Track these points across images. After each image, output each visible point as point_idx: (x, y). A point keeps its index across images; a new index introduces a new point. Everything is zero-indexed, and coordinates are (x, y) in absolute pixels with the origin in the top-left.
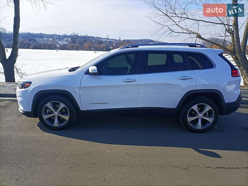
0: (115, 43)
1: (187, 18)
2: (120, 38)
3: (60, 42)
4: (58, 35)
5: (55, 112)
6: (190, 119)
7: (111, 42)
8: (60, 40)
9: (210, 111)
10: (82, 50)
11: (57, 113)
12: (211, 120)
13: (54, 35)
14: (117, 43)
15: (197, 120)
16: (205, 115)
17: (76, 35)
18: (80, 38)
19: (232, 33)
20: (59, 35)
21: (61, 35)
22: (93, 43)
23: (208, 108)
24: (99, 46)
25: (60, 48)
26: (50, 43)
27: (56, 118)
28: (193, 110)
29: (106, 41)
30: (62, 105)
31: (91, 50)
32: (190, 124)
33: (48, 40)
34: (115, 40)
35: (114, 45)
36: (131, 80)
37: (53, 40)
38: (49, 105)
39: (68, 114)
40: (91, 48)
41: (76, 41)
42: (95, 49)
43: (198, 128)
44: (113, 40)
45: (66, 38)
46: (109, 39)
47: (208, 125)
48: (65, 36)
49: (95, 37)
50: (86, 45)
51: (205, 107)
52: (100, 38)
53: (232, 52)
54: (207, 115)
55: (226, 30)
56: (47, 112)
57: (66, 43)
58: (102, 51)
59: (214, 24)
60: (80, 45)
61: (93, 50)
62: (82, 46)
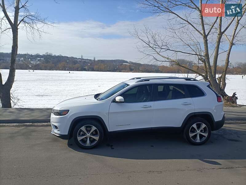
0: (90, 63)
1: (168, 50)
2: (95, 58)
3: (32, 62)
4: (30, 54)
5: (87, 134)
6: (191, 135)
7: (85, 62)
8: (33, 60)
9: (205, 128)
10: (56, 70)
11: (89, 134)
12: (206, 135)
13: (26, 54)
14: (92, 63)
15: (196, 136)
16: (201, 131)
17: (49, 55)
18: (54, 58)
19: (204, 61)
20: (32, 55)
21: (33, 55)
22: (68, 63)
23: (204, 126)
24: (74, 66)
25: (33, 68)
26: (22, 63)
27: (88, 139)
28: (193, 128)
29: (80, 61)
30: (94, 128)
31: (65, 70)
32: (192, 139)
33: (19, 59)
34: (90, 60)
35: (89, 64)
36: (148, 106)
37: (24, 60)
38: (83, 128)
39: (98, 135)
40: (65, 68)
41: (50, 61)
42: (69, 69)
43: (197, 141)
44: (88, 60)
45: (39, 58)
46: (83, 59)
47: (204, 139)
48: (38, 56)
49: (70, 57)
50: (60, 65)
51: (201, 125)
52: (74, 58)
53: (205, 77)
54: (203, 131)
55: (199, 59)
56: (81, 134)
57: (38, 62)
58: (77, 71)
59: (190, 55)
60: (53, 65)
61: (68, 70)
62: (56, 66)
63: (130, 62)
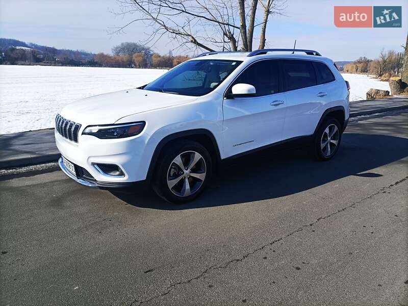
63: (31, 43)
